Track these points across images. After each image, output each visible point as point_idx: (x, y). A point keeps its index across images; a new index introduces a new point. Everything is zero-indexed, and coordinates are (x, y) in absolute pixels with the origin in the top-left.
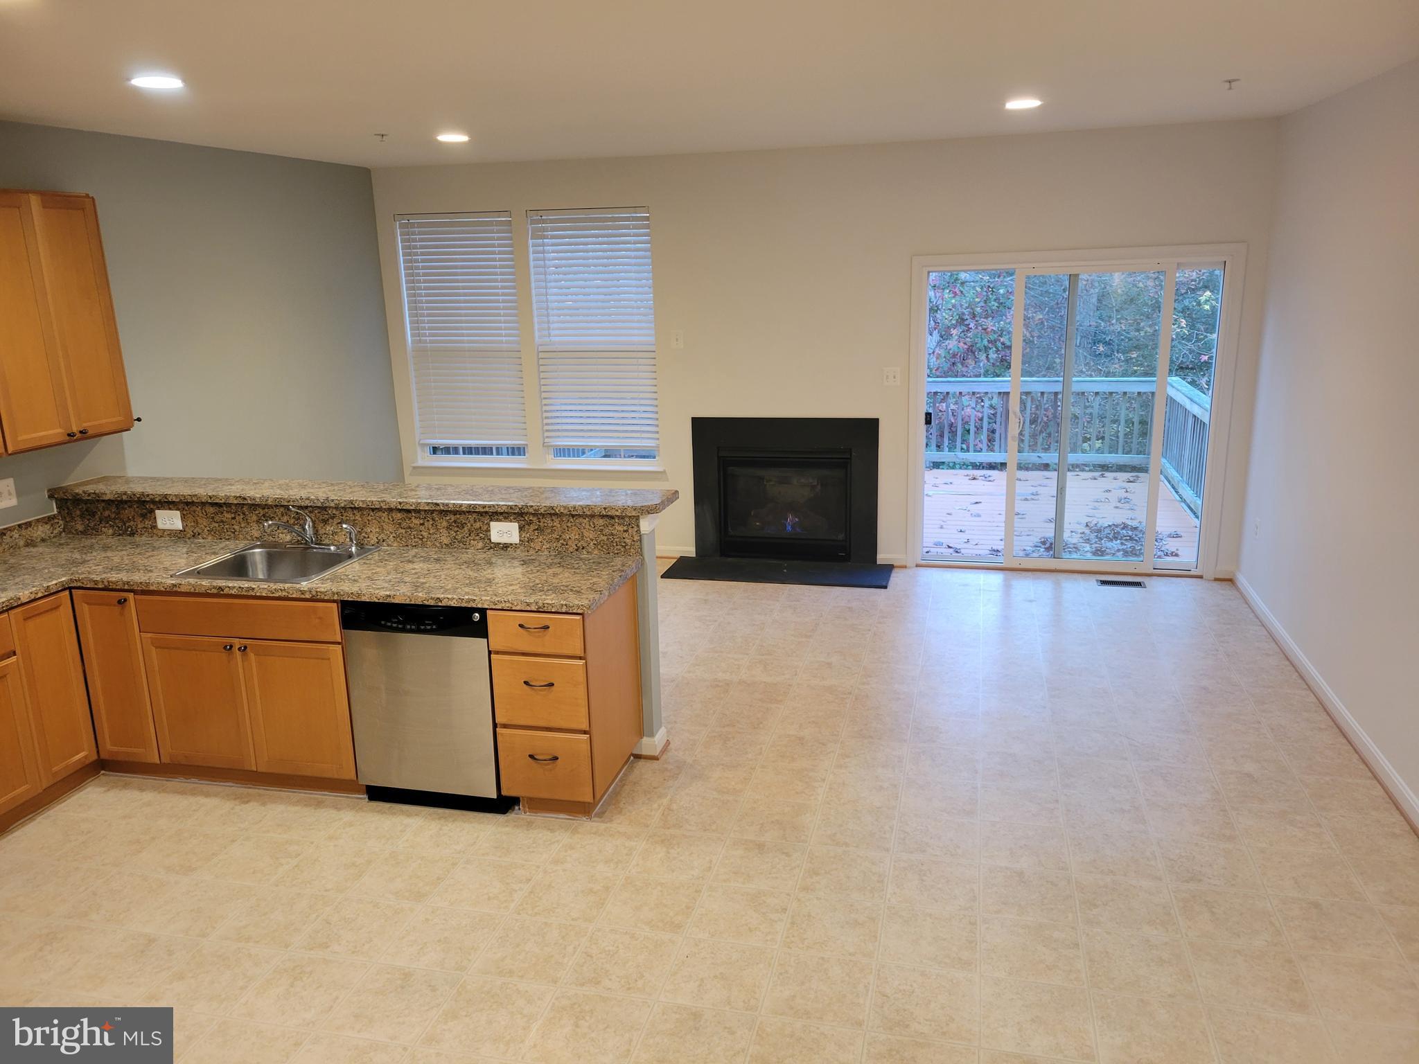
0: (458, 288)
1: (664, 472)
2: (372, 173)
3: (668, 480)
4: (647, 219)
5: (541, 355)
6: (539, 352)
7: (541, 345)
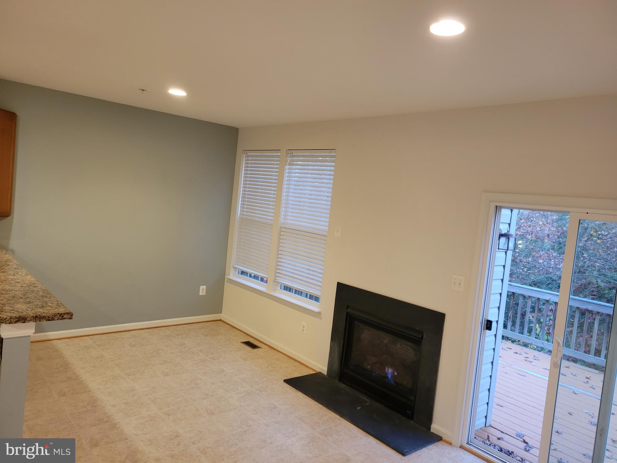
0: (258, 189)
1: (319, 313)
2: (239, 131)
3: (321, 319)
4: (334, 156)
5: (282, 229)
6: (281, 228)
7: (284, 224)
